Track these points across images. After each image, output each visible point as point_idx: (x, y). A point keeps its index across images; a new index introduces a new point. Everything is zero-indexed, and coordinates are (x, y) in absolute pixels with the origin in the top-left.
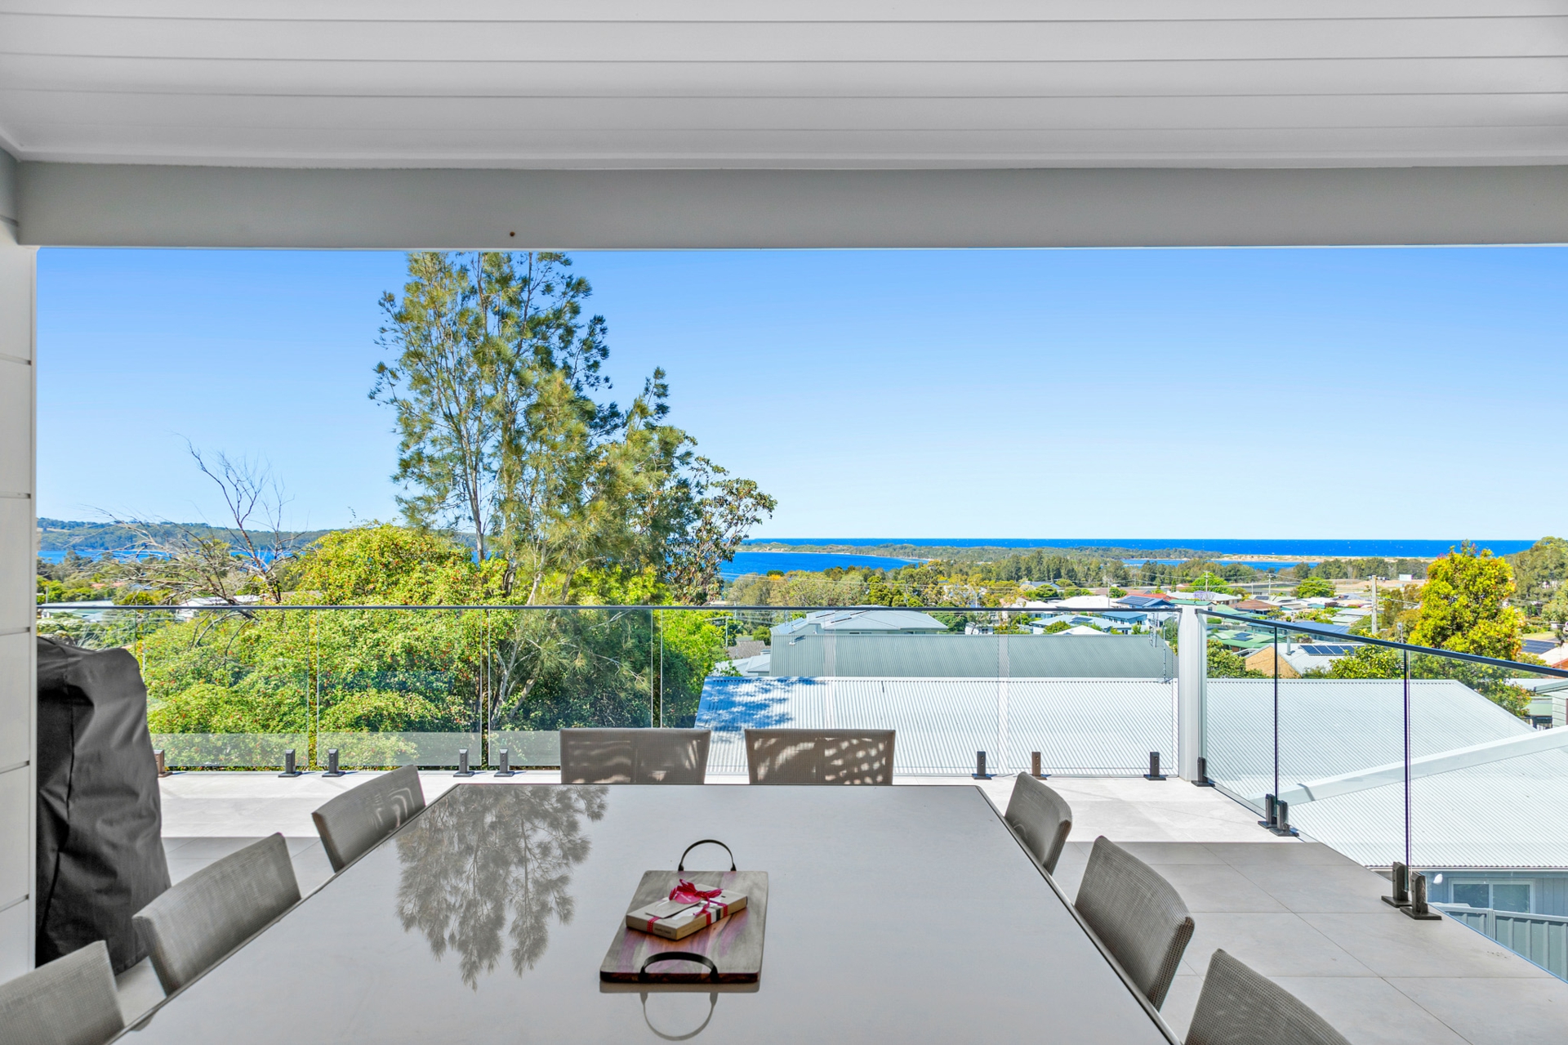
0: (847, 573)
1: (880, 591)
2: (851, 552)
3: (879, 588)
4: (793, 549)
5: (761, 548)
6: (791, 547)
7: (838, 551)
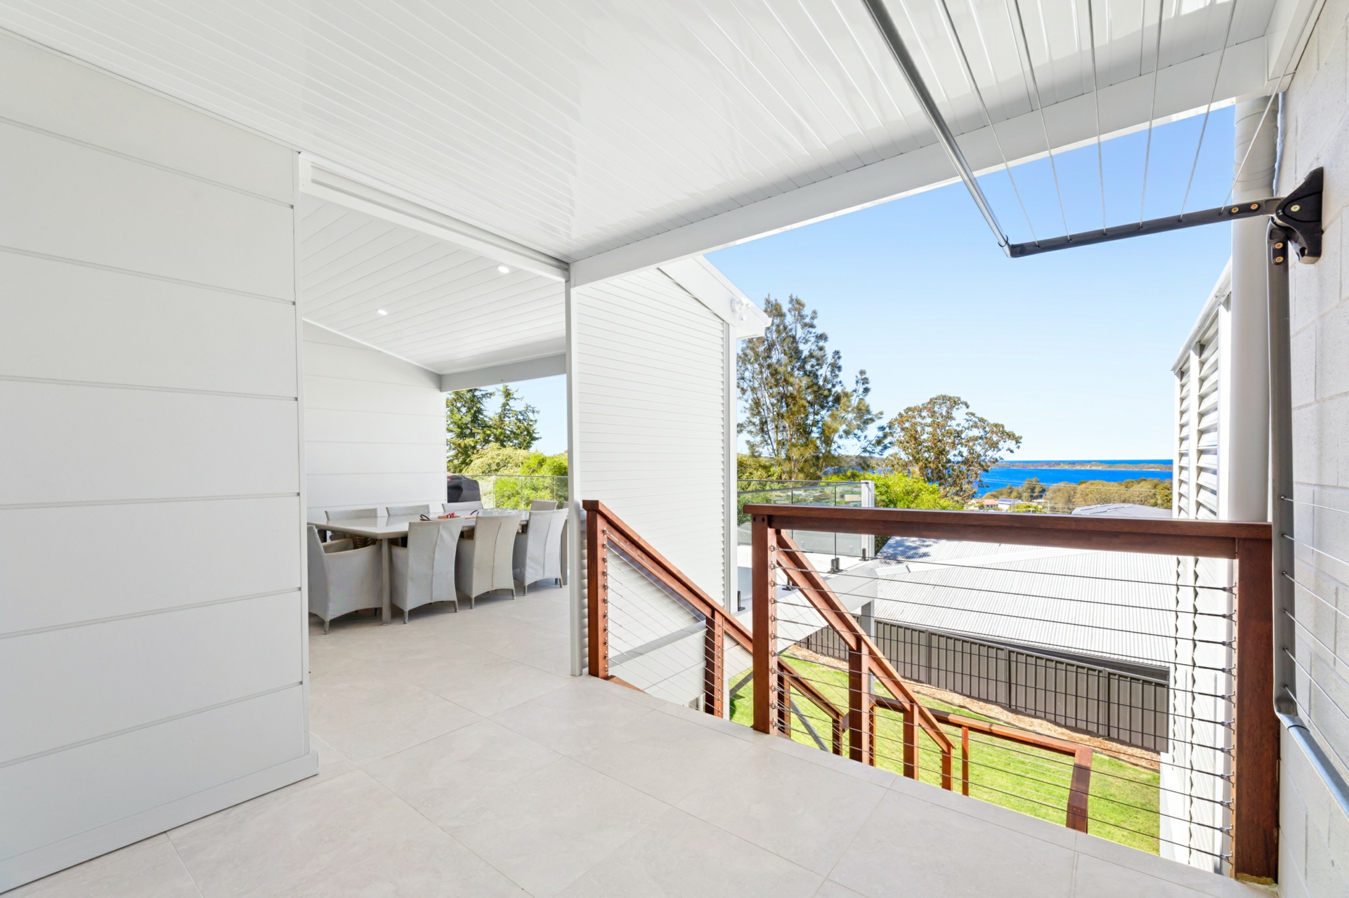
0: (1139, 483)
1: (1167, 496)
2: (1161, 469)
3: (1165, 494)
4: (1109, 467)
5: (1083, 466)
6: (1108, 465)
7: (1150, 468)
